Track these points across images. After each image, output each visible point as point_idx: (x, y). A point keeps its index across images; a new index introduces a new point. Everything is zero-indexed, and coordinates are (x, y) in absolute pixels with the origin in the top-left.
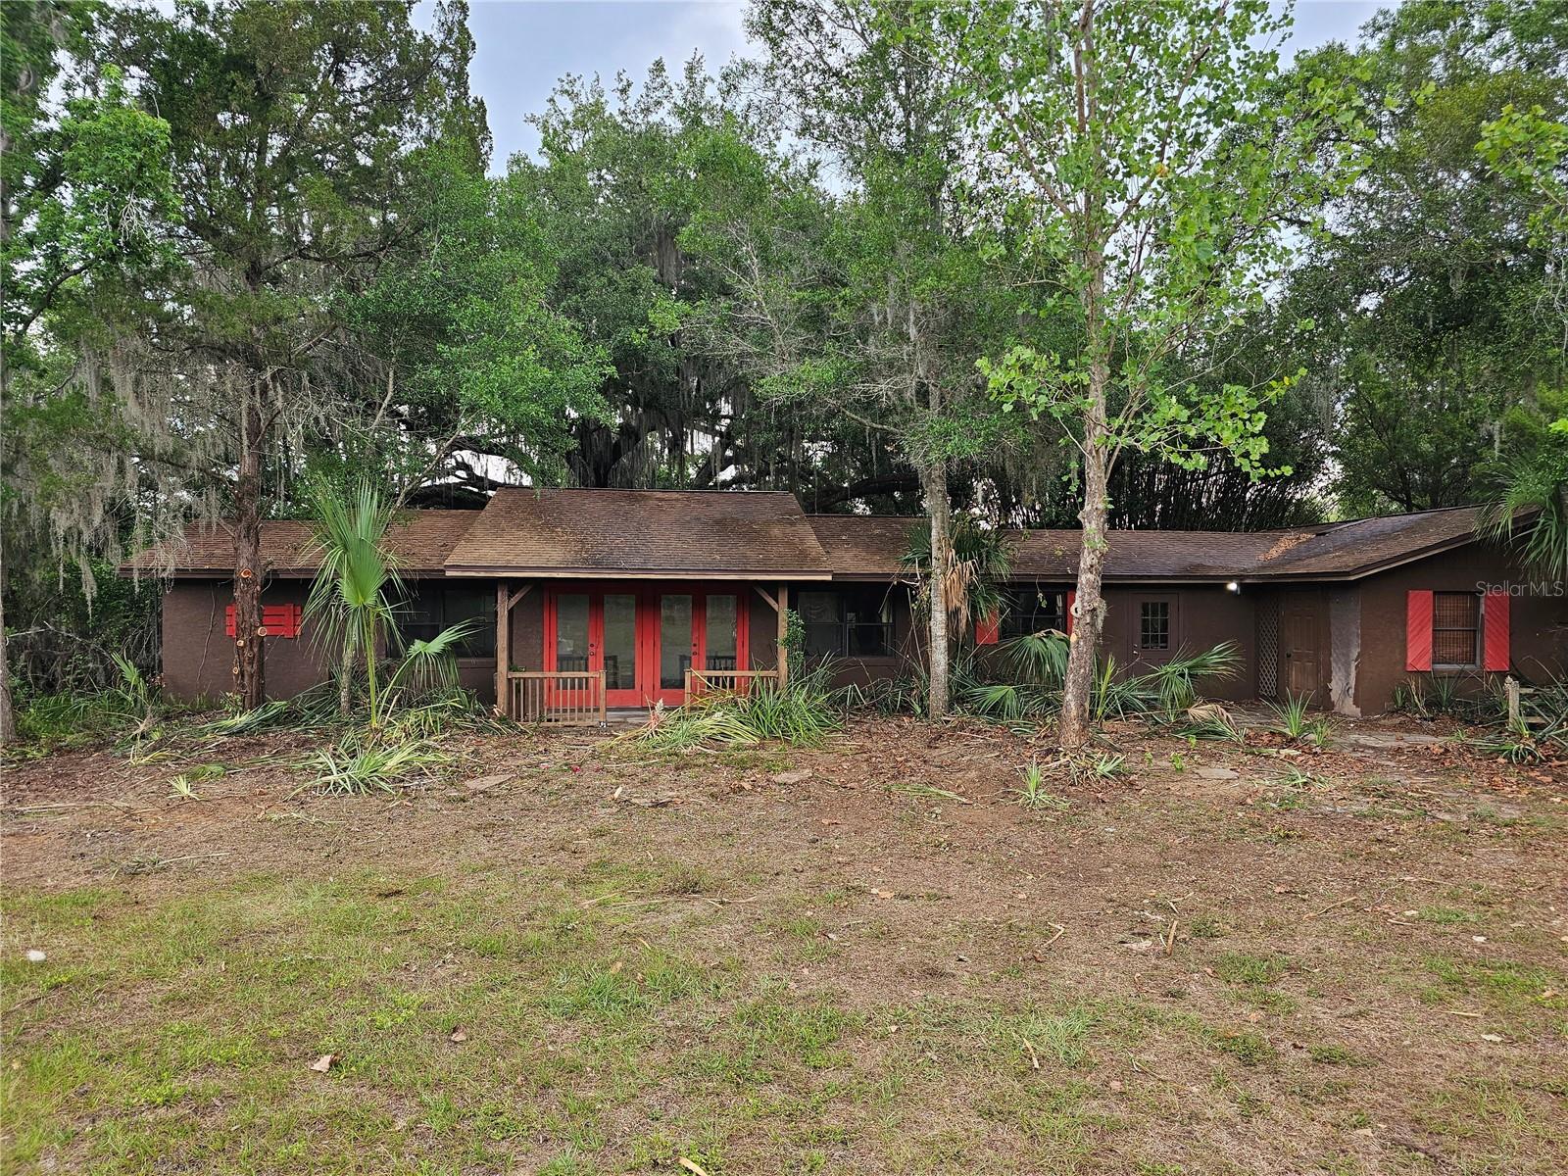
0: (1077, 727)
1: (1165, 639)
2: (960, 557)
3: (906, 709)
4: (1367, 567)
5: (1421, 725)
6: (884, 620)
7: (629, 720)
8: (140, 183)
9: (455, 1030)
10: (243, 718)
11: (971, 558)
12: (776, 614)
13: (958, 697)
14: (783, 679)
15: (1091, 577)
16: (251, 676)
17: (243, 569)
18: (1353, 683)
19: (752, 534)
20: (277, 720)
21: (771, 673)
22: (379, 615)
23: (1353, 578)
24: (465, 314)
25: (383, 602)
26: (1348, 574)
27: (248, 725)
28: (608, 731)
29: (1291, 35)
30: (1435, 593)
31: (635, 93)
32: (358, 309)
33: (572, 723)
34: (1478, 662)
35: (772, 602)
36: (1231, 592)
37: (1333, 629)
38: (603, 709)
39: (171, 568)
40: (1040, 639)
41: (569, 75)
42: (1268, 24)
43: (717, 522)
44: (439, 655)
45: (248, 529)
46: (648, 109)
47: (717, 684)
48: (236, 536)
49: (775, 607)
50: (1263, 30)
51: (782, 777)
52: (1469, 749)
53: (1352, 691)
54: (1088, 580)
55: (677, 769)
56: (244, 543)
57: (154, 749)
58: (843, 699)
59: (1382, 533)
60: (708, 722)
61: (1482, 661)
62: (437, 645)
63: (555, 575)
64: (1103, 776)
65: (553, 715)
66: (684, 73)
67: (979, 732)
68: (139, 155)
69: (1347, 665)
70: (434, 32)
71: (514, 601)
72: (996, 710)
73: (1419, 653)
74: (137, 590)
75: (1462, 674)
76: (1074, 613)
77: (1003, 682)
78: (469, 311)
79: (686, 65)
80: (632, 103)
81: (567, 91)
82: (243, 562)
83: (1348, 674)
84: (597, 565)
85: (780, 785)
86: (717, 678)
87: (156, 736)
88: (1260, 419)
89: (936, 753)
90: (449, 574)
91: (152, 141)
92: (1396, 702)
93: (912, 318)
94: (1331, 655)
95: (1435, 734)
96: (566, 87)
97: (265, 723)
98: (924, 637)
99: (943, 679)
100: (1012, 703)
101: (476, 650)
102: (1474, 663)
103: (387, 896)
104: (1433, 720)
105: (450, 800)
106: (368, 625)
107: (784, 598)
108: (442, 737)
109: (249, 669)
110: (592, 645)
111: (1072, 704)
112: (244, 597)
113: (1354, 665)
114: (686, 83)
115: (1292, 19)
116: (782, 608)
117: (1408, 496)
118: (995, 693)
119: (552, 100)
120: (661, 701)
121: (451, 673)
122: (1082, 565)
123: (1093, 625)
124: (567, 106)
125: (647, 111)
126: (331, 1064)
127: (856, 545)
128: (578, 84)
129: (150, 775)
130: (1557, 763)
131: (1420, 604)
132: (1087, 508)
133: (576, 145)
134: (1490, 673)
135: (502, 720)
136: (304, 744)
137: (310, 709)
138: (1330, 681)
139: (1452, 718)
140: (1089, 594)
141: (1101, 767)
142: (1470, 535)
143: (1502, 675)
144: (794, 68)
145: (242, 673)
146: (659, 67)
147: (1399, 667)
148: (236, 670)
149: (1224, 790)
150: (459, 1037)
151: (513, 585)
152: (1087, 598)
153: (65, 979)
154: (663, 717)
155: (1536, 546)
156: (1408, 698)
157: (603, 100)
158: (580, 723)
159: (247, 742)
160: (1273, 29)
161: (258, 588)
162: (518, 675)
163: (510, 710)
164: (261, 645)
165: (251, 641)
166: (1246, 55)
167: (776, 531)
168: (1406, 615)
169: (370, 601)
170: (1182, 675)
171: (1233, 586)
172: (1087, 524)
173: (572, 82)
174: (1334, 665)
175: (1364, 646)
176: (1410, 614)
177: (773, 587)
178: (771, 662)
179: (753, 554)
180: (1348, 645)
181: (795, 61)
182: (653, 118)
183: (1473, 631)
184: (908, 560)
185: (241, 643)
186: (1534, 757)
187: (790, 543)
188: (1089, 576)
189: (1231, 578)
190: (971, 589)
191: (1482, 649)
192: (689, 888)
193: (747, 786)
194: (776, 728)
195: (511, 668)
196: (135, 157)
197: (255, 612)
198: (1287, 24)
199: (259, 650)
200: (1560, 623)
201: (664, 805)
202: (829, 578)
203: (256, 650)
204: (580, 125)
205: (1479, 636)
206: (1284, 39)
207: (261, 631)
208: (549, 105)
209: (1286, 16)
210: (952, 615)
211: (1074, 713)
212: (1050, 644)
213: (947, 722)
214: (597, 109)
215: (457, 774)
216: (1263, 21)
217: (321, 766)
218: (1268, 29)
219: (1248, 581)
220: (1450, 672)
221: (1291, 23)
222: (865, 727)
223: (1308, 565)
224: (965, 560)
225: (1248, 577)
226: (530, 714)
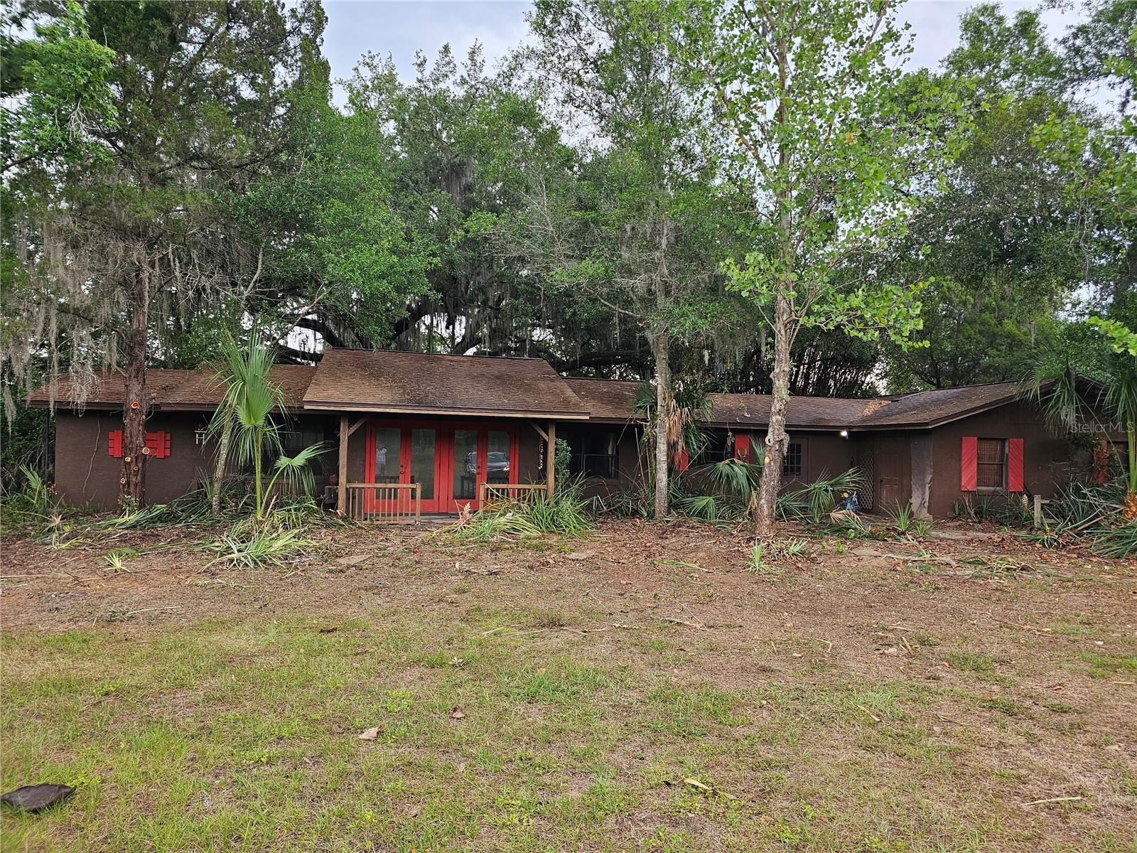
0: (768, 522)
1: (799, 469)
2: (679, 405)
3: (636, 513)
4: (938, 420)
5: (973, 526)
6: (610, 453)
7: (436, 521)
8: (85, 95)
9: (455, 710)
10: (132, 517)
11: (687, 406)
12: (546, 444)
13: (673, 506)
14: (551, 491)
15: (779, 418)
16: (136, 485)
17: (133, 401)
18: (927, 498)
19: (528, 388)
20: (161, 518)
21: (542, 486)
22: (265, 434)
23: (930, 427)
24: (329, 213)
25: (270, 424)
26: (927, 424)
27: (137, 522)
28: (423, 528)
29: (909, 59)
30: (978, 439)
31: (429, 68)
32: (241, 206)
33: (395, 522)
34: (1004, 486)
35: (544, 435)
36: (844, 438)
37: (912, 462)
38: (418, 513)
39: (84, 398)
40: (728, 464)
41: (370, 52)
42: (897, 50)
43: (498, 378)
44: (302, 468)
45: (138, 371)
46: (438, 79)
47: (503, 494)
48: (127, 376)
49: (546, 438)
50: (894, 54)
51: (573, 556)
52: (1016, 538)
53: (926, 504)
54: (777, 420)
55: (492, 551)
56: (134, 381)
57: (68, 539)
58: (591, 504)
59: (938, 400)
60: (503, 520)
61: (1007, 484)
62: (300, 460)
63: (387, 410)
64: (794, 554)
65: (380, 518)
66: (467, 56)
67: (692, 528)
68: (89, 73)
69: (923, 486)
70: (298, 6)
71: (353, 430)
72: (702, 514)
73: (969, 479)
74: (52, 414)
75: (994, 494)
76: (767, 443)
77: (702, 493)
78: (332, 211)
79: (470, 50)
80: (427, 74)
81: (368, 64)
82: (132, 397)
83: (924, 493)
84: (420, 404)
85: (573, 560)
86: (503, 490)
87: (67, 529)
88: (918, 307)
89: (667, 542)
90: (306, 407)
91: (100, 63)
92: (955, 512)
93: (665, 232)
94: (911, 480)
95: (983, 531)
96: (368, 61)
97: (153, 520)
98: (648, 462)
99: (665, 491)
100: (712, 510)
101: (323, 469)
102: (1002, 486)
103: (329, 631)
104: (980, 523)
105: (331, 572)
106: (257, 441)
107: (552, 432)
108: (302, 530)
109: (134, 479)
110: (402, 466)
111: (765, 506)
112: (134, 425)
113: (928, 486)
114: (469, 62)
115: (913, 48)
116: (551, 439)
118: (701, 502)
119: (356, 69)
120: (468, 504)
121: (309, 482)
122: (773, 410)
123: (780, 450)
124: (366, 73)
125: (436, 81)
126: (378, 733)
127: (593, 398)
128: (377, 59)
129: (74, 556)
130: (1073, 547)
131: (969, 445)
132: (777, 370)
133: (373, 104)
134: (1011, 492)
135: (344, 519)
136: (189, 535)
137: (182, 511)
138: (911, 497)
139: (991, 522)
140: (778, 430)
141: (792, 548)
142: (1012, 397)
143: (1021, 494)
144: (559, 57)
145: (128, 483)
146: (446, 49)
147: (956, 488)
148: (123, 481)
149: (875, 562)
150: (459, 715)
151: (353, 417)
152: (776, 432)
154: (469, 516)
155: (1055, 404)
156: (962, 508)
157: (394, 73)
158: (401, 522)
159: (141, 536)
160: (900, 54)
161: (144, 417)
162: (354, 485)
163: (347, 512)
164: (144, 461)
165: (136, 458)
166: (883, 70)
167: (542, 385)
168: (961, 453)
169: (261, 422)
170: (827, 491)
171: (844, 433)
172: (777, 382)
173: (372, 58)
174: (913, 486)
175: (934, 473)
176: (963, 452)
177: (545, 424)
178: (542, 477)
179: (531, 400)
180: (923, 473)
181: (560, 52)
182: (442, 86)
183: (1002, 465)
184: (640, 407)
185: (128, 459)
186: (1058, 543)
187: (554, 394)
188: (778, 417)
189: (843, 428)
190: (686, 428)
191: (1007, 476)
192: (555, 623)
193: (551, 561)
194: (553, 524)
195: (348, 481)
196: (86, 74)
197: (141, 436)
198: (909, 52)
199: (143, 465)
200: (1055, 461)
201: (496, 573)
202: (588, 418)
203: (140, 465)
204: (378, 89)
205: (1004, 468)
206: (904, 61)
207: (145, 451)
208: (354, 73)
209: (909, 46)
210: (672, 447)
211: (766, 512)
212: (736, 468)
213: (668, 522)
214: (391, 78)
215: (328, 555)
216: (894, 49)
217: (218, 549)
218: (897, 54)
219: (854, 430)
220: (989, 491)
221: (912, 50)
222: (610, 525)
223: (897, 419)
224: (683, 407)
225: (855, 427)
226: (356, 517)
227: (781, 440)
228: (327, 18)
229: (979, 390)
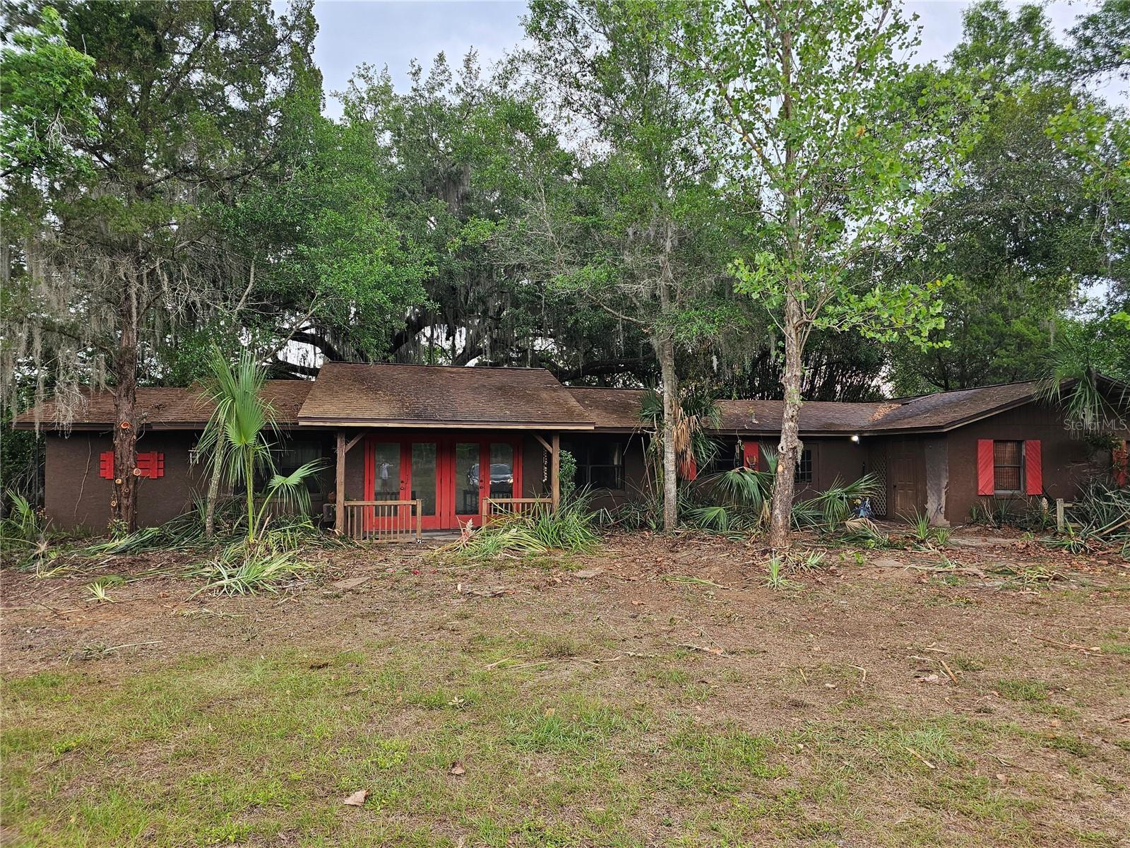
0: (783, 533)
2: (687, 413)
3: (644, 526)
4: (953, 423)
5: (992, 531)
6: (616, 463)
7: (437, 538)
8: (64, 104)
9: (454, 765)
10: (122, 541)
11: (695, 414)
12: (550, 456)
13: (682, 517)
14: (556, 504)
15: (792, 424)
16: (127, 507)
17: (123, 421)
18: (943, 503)
19: (530, 399)
20: (153, 542)
21: (546, 500)
22: (256, 453)
23: (945, 430)
24: (318, 226)
25: (261, 442)
26: (942, 427)
27: (128, 546)
28: (425, 545)
29: (916, 52)
30: (995, 441)
31: (424, 77)
32: (230, 217)
33: (395, 541)
34: (1022, 489)
35: (547, 446)
36: (855, 443)
37: (928, 466)
38: (419, 530)
39: (70, 419)
40: (739, 473)
41: (365, 64)
42: (904, 43)
43: (500, 389)
44: (297, 487)
45: (128, 390)
46: (433, 88)
47: (506, 508)
48: (117, 395)
49: (550, 450)
50: (900, 47)
51: (581, 574)
52: (1041, 544)
53: (943, 510)
54: (790, 427)
55: (496, 570)
56: (124, 401)
57: (54, 566)
58: (597, 518)
59: (951, 402)
60: (506, 536)
61: (1025, 487)
62: (295, 478)
63: (386, 425)
64: (812, 567)
65: (380, 536)
66: (462, 64)
67: (704, 540)
68: (68, 82)
69: (939, 492)
70: (288, 14)
71: (350, 446)
72: (713, 525)
73: (986, 482)
74: (38, 436)
75: (1012, 497)
76: (780, 450)
77: (712, 503)
78: (325, 220)
79: (465, 58)
80: (422, 83)
81: (363, 75)
82: (122, 416)
83: (940, 498)
84: (418, 417)
85: (581, 579)
86: (507, 504)
87: (54, 556)
88: (939, 305)
89: (678, 555)
90: (301, 423)
91: (79, 71)
92: (972, 517)
93: (670, 234)
94: (926, 485)
95: (1003, 537)
96: (363, 72)
97: (144, 544)
98: (656, 471)
99: (674, 502)
100: (723, 520)
101: (320, 487)
102: (1019, 489)
103: (319, 667)
104: (999, 528)
105: (326, 597)
106: (248, 461)
107: (556, 443)
108: (298, 551)
109: (125, 502)
110: (402, 482)
111: (780, 516)
112: (124, 445)
113: (944, 491)
114: (465, 70)
115: (920, 41)
116: (555, 451)
117: (946, 382)
118: (712, 513)
119: (351, 81)
120: (471, 521)
121: (304, 501)
122: (785, 416)
123: (794, 458)
124: (362, 85)
125: (432, 90)
126: (365, 798)
127: (597, 408)
128: (372, 71)
129: (57, 585)
130: (1101, 552)
131: (985, 448)
132: (788, 375)
133: (369, 115)
134: (1030, 496)
135: (342, 538)
136: (180, 560)
137: (176, 534)
138: (927, 503)
139: (1010, 526)
140: (791, 437)
141: (809, 560)
143: (1040, 497)
144: (556, 61)
145: (119, 506)
146: (441, 58)
147: (973, 493)
148: (114, 504)
149: (897, 574)
150: (459, 771)
151: (350, 433)
152: (789, 439)
153: (74, 745)
154: (472, 533)
156: (981, 513)
157: (390, 84)
158: (401, 540)
159: (133, 559)
160: (907, 47)
161: (135, 437)
162: (352, 503)
163: (346, 531)
164: (136, 483)
165: (127, 480)
166: (890, 64)
167: (544, 395)
168: (977, 457)
169: (252, 440)
170: (841, 498)
171: (855, 438)
172: (788, 387)
173: (367, 69)
174: (929, 491)
175: (951, 478)
176: (979, 455)
177: (548, 435)
178: (546, 489)
179: (533, 410)
180: (939, 477)
181: (557, 56)
182: (438, 94)
183: (1019, 466)
184: (646, 416)
185: (119, 481)
186: (1085, 548)
187: (557, 404)
188: (791, 423)
189: (854, 433)
190: (694, 436)
191: (1025, 482)
192: (564, 653)
193: (558, 580)
194: (559, 540)
195: (347, 499)
196: (65, 83)
197: (131, 456)
198: (917, 44)
199: (134, 486)
200: (1073, 462)
201: (500, 595)
202: (593, 428)
203: (131, 487)
204: (374, 100)
205: (1022, 471)
206: (911, 55)
207: (137, 472)
208: (349, 85)
209: (916, 39)
210: (680, 456)
211: (780, 523)
212: (747, 477)
213: (678, 534)
214: (386, 90)
215: (324, 578)
216: (901, 42)
217: (208, 574)
218: (904, 47)
219: (866, 435)
220: (1007, 495)
221: (919, 43)
222: (618, 539)
223: (909, 423)
224: (691, 415)
225: (866, 431)
226: (355, 536)
227: (795, 448)
228: (318, 26)
229: (991, 391)
